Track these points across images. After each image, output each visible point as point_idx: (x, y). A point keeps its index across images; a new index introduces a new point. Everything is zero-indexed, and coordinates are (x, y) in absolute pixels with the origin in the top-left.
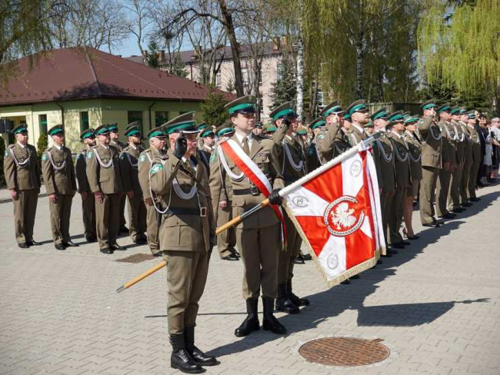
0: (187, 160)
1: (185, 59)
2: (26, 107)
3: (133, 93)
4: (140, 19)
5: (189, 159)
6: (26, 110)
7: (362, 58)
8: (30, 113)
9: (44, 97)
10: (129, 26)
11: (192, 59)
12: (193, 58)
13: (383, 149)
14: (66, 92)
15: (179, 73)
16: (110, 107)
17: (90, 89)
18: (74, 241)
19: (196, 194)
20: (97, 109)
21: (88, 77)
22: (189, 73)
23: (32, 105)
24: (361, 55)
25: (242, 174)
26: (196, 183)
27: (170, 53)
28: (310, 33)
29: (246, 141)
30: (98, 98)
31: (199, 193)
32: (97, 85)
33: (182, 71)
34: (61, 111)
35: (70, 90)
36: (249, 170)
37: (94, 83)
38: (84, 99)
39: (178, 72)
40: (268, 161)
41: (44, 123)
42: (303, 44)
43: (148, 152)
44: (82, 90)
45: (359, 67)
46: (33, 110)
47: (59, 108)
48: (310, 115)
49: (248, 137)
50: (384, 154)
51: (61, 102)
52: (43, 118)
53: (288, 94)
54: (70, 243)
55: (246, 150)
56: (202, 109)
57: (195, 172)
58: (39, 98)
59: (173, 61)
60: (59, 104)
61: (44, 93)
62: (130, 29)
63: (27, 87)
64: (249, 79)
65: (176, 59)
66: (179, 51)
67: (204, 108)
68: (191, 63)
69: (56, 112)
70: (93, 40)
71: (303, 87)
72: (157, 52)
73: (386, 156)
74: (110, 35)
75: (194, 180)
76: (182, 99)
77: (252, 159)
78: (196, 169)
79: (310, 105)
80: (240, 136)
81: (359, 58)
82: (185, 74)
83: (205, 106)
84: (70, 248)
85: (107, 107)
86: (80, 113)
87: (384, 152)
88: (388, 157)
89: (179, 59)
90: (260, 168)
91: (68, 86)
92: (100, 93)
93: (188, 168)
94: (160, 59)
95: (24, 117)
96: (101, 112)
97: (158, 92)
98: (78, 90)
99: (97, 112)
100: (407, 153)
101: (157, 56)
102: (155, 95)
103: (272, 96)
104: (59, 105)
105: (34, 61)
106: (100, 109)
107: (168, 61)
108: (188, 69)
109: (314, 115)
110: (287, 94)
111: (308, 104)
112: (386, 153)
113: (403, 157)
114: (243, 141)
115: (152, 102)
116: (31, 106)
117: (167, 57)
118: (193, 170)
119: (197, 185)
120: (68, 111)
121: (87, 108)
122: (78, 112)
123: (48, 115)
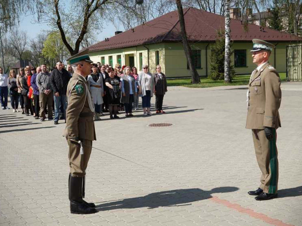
2: (134, 48)
6: (134, 50)
8: (135, 52)
9: (140, 42)
16: (171, 48)
20: (162, 49)
34: (147, 51)
41: (141, 58)
46: (137, 50)
47: (147, 49)
51: (147, 45)
52: (141, 55)
60: (145, 46)
69: (145, 51)
85: (169, 47)
86: (156, 52)
95: (133, 54)
96: (164, 51)
99: (162, 51)
104: (146, 47)
106: (164, 49)
115: (208, 44)
116: (135, 48)
120: (151, 50)
121: (158, 49)
122: (154, 51)
123: (143, 54)
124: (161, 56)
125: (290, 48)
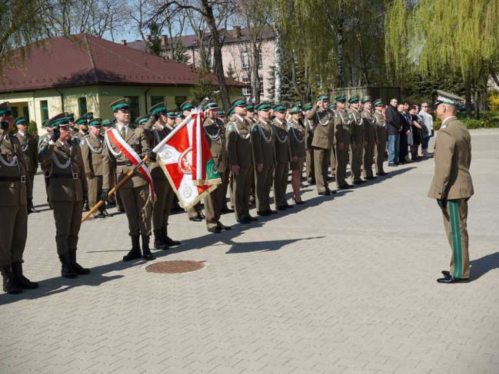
0: (65, 144)
1: (186, 44)
2: (28, 93)
3: (129, 79)
4: (141, 5)
5: (66, 143)
6: (28, 96)
7: (342, 44)
8: (32, 99)
9: (44, 84)
10: (130, 13)
11: (194, 44)
12: (195, 42)
13: (263, 133)
14: (65, 78)
15: (180, 58)
16: (106, 93)
17: (88, 76)
18: (36, 209)
19: (70, 165)
20: (94, 94)
21: (87, 65)
22: (190, 58)
23: (34, 92)
24: (341, 41)
25: (121, 152)
26: (70, 159)
27: (171, 38)
28: (286, 23)
29: (124, 129)
30: (94, 84)
31: (72, 164)
32: (94, 71)
33: (184, 55)
34: (60, 97)
35: (69, 77)
36: (124, 149)
37: (92, 70)
38: (81, 85)
39: (179, 56)
40: (138, 143)
41: (45, 108)
42: (279, 33)
43: (87, 137)
44: (80, 77)
45: (340, 53)
46: (35, 97)
48: (306, 97)
49: (125, 127)
50: (264, 137)
51: (61, 89)
52: (44, 104)
53: (286, 77)
54: (32, 210)
55: (123, 137)
56: (192, 94)
57: (70, 151)
58: (40, 85)
59: (175, 46)
60: (58, 90)
61: (44, 80)
62: (131, 16)
63: (25, 76)
64: (249, 62)
65: (178, 44)
66: (180, 36)
67: (195, 93)
68: (192, 48)
69: (56, 97)
70: (96, 26)
71: (280, 73)
72: (160, 37)
73: (266, 139)
74: (112, 21)
75: (69, 156)
76: (177, 84)
77: (127, 142)
78: (70, 149)
79: (306, 88)
80: (120, 126)
81: (340, 44)
82: (187, 58)
83: (195, 91)
84: (33, 213)
85: (104, 92)
86: (79, 99)
87: (264, 135)
88: (268, 139)
89: (181, 44)
90: (132, 148)
91: (67, 74)
92: (96, 80)
93: (65, 149)
94: (163, 43)
95: (26, 103)
96: (98, 98)
97: (153, 77)
98: (76, 77)
99: (94, 97)
100: (286, 137)
101: (160, 41)
102: (151, 81)
103: (270, 79)
104: (59, 92)
105: (26, 54)
106: (97, 95)
107: (170, 46)
108: (189, 53)
109: (310, 97)
110: (284, 76)
111: (304, 87)
112: (266, 136)
113: (283, 139)
114: (122, 130)
115: (147, 88)
116: (32, 93)
117: (170, 42)
118: (69, 150)
119: (71, 160)
120: (68, 97)
121: (85, 94)
122: (76, 97)
123: (48, 102)
124: (92, 105)
125: (333, 92)
